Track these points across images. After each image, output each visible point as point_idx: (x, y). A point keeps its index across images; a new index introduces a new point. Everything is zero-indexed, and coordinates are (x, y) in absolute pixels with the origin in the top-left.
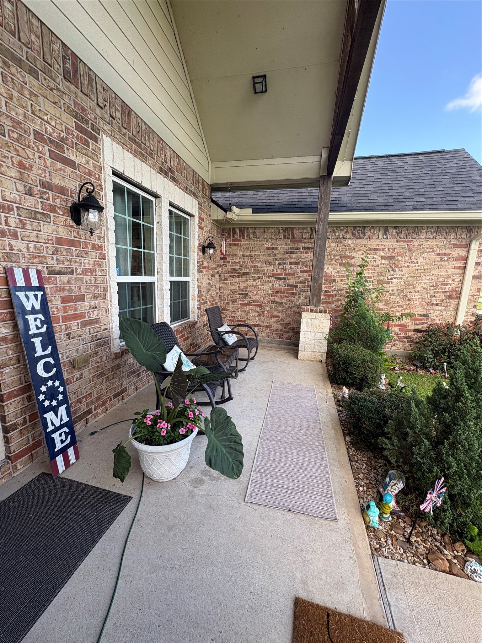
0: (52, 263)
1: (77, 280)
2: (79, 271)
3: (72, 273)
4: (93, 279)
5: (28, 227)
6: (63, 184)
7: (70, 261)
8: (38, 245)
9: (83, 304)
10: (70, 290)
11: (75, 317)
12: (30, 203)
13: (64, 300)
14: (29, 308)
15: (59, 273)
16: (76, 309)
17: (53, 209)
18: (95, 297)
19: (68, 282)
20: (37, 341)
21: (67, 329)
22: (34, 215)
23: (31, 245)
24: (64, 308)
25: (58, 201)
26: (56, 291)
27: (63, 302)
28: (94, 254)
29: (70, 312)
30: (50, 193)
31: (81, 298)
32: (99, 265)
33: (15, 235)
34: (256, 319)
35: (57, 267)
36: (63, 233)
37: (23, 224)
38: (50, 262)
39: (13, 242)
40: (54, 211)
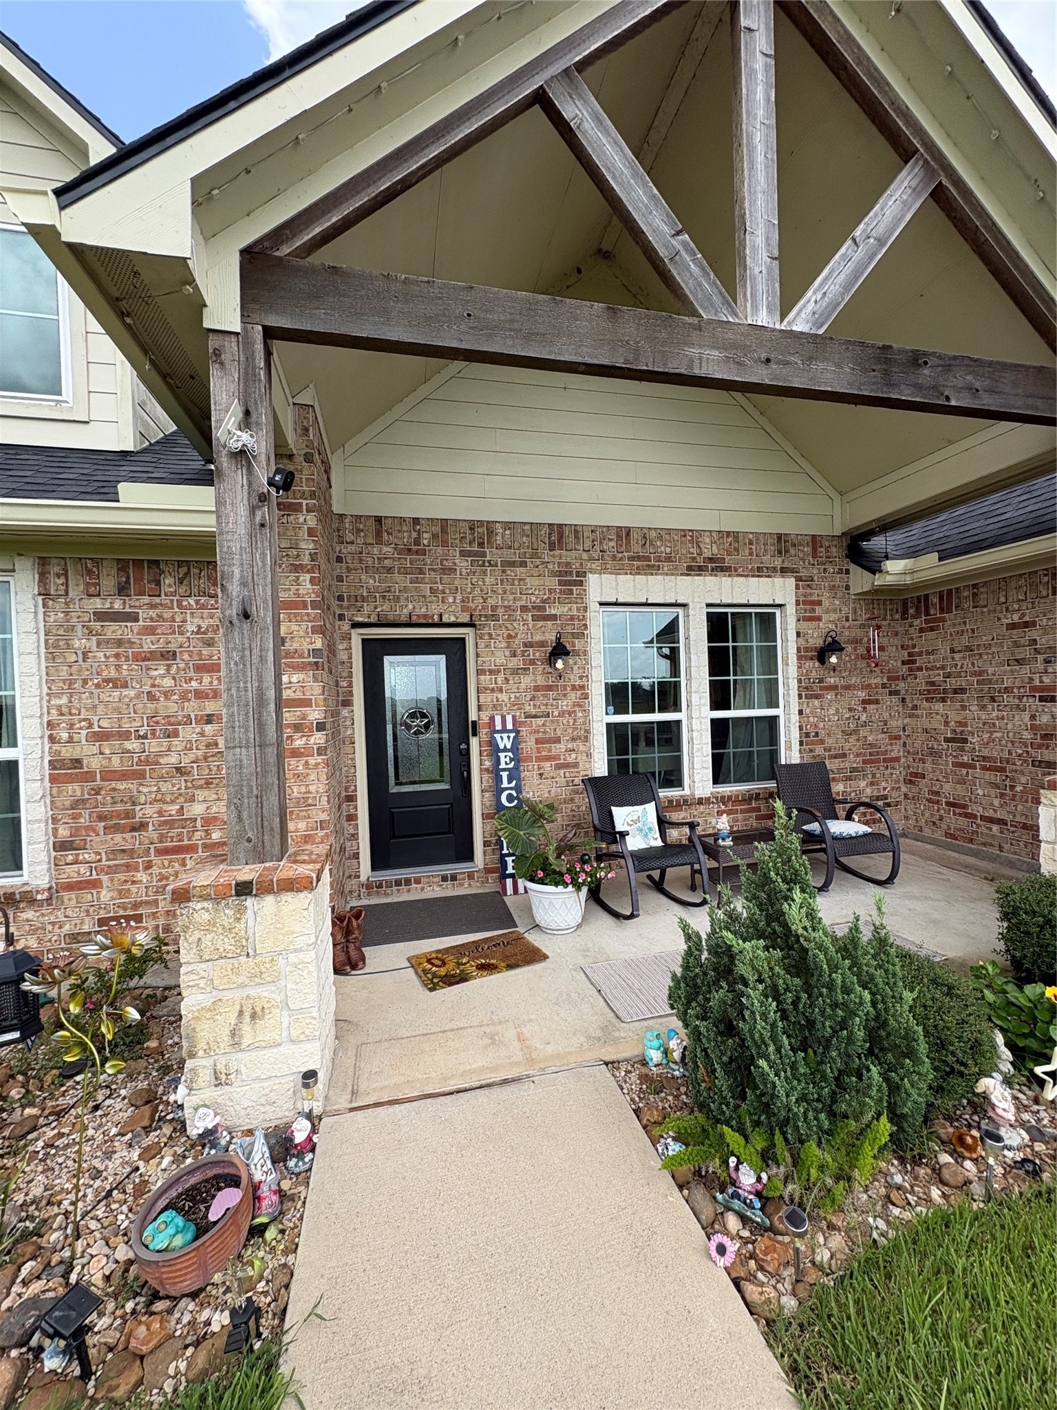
0: (529, 708)
1: (552, 722)
2: (556, 713)
3: (548, 715)
4: (571, 721)
5: (511, 682)
6: (543, 638)
7: (546, 705)
8: (518, 695)
9: (558, 746)
10: (545, 732)
11: (548, 758)
12: (514, 663)
13: (538, 741)
14: (502, 747)
15: (535, 717)
16: (550, 751)
17: (533, 662)
18: (573, 739)
19: (544, 725)
20: (505, 775)
21: (539, 768)
22: (515, 672)
23: (513, 695)
24: (538, 749)
25: (537, 654)
26: (530, 733)
27: (537, 743)
28: (573, 696)
29: (544, 753)
30: (531, 650)
31: (558, 740)
32: (580, 706)
33: (501, 690)
34: (992, 804)
35: (533, 711)
36: (541, 681)
37: (507, 680)
38: (527, 708)
39: (499, 696)
40: (534, 664)
